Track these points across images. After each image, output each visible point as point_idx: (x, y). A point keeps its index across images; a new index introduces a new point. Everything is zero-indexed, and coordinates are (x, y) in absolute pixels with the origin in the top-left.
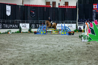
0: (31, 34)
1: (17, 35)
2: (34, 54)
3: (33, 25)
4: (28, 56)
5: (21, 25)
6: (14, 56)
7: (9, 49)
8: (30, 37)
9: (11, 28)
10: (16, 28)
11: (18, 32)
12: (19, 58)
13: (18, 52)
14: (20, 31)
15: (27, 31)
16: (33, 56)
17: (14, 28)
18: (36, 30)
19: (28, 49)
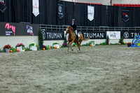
0: (123, 47)
1: (103, 48)
2: (128, 75)
3: (126, 34)
4: (119, 78)
5: (108, 33)
6: (98, 78)
7: (91, 68)
8: (121, 52)
9: (95, 38)
10: (102, 38)
11: (104, 44)
12: (106, 81)
13: (104, 72)
14: (107, 43)
15: (117, 42)
16: (127, 79)
17: (98, 38)
18: (130, 41)
19: (119, 68)
